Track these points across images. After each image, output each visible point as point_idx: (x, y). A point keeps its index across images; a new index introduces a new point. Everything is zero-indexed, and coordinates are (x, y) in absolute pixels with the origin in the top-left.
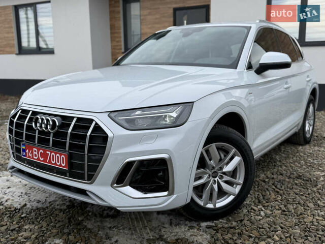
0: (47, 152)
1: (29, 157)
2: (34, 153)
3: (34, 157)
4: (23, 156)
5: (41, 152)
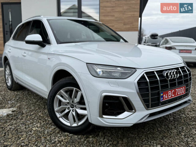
1: (166, 98)
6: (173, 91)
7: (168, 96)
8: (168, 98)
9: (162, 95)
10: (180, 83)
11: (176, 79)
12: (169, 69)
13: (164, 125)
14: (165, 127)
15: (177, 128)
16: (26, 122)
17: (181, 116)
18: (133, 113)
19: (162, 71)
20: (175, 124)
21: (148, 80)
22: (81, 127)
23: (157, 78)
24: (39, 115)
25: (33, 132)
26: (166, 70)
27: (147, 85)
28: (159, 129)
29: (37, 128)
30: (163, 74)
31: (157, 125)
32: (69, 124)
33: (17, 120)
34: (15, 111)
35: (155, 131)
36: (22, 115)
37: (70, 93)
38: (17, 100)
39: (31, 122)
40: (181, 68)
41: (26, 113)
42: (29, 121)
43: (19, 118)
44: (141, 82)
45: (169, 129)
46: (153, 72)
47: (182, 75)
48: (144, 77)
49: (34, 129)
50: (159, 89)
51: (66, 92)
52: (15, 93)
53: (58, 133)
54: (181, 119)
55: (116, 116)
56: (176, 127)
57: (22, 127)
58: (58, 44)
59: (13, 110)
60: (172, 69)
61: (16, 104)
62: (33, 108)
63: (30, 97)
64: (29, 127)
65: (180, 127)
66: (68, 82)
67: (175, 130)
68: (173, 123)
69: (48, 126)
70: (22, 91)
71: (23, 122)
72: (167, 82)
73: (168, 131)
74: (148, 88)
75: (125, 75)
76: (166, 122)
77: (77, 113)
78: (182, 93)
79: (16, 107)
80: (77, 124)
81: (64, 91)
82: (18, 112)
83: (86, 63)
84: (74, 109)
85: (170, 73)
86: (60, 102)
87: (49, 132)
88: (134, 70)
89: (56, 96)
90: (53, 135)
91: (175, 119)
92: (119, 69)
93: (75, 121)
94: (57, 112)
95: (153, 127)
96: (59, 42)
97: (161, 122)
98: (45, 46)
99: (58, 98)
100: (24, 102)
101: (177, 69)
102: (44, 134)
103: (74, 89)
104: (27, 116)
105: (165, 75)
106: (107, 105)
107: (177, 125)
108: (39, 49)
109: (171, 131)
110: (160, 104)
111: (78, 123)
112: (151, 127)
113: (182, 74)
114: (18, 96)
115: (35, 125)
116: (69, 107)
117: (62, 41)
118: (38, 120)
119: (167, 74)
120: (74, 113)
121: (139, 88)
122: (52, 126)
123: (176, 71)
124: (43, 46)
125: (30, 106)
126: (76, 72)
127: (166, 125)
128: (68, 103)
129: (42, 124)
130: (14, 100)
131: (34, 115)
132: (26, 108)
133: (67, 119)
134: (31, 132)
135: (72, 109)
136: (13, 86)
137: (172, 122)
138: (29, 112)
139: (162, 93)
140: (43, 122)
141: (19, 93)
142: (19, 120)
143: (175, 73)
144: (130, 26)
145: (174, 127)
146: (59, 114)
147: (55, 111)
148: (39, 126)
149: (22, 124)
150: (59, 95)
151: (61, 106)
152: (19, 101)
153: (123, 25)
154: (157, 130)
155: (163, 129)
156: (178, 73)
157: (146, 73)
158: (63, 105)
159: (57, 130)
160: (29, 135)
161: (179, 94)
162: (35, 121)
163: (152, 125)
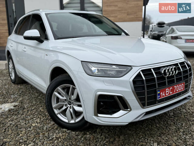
0: (175, 87)
1: (163, 96)
2: (167, 92)
3: (167, 94)
4: (158, 98)
5: (171, 89)
6: (171, 88)
7: (165, 93)
8: (165, 95)
9: (159, 92)
10: (179, 80)
11: (175, 76)
12: (167, 66)
13: (163, 121)
14: (164, 123)
15: (176, 125)
16: (27, 118)
17: (181, 111)
18: (128, 112)
19: (159, 68)
20: (174, 120)
21: (144, 78)
22: (78, 124)
23: (154, 76)
24: (40, 110)
25: (32, 128)
26: (164, 67)
27: (143, 84)
28: (158, 125)
29: (36, 124)
30: (161, 71)
31: (156, 121)
32: (66, 121)
33: (18, 116)
34: (17, 106)
35: (153, 127)
36: (23, 110)
37: (67, 90)
38: (20, 94)
39: (31, 117)
40: (181, 63)
41: (28, 108)
42: (29, 116)
43: (20, 114)
44: (137, 81)
45: (168, 125)
46: (150, 70)
47: (181, 72)
48: (140, 75)
49: (34, 125)
50: (156, 87)
51: (63, 89)
52: (19, 86)
53: (57, 129)
54: (181, 114)
55: (111, 115)
56: (176, 123)
57: (22, 123)
58: (55, 40)
59: (15, 104)
60: (170, 65)
61: (19, 99)
62: (34, 103)
63: (32, 91)
64: (29, 123)
65: (179, 123)
66: (65, 79)
67: (174, 126)
68: (172, 119)
69: (47, 121)
70: (25, 85)
71: (23, 117)
72: (165, 79)
73: (166, 127)
74: (144, 86)
75: (120, 73)
76: (165, 117)
77: (74, 110)
78: (181, 90)
79: (18, 101)
80: (75, 121)
81: (61, 89)
82: (19, 107)
83: (81, 61)
84: (71, 106)
85: (168, 70)
86: (58, 99)
87: (48, 128)
88: (130, 68)
89: (54, 93)
90: (51, 131)
91: (175, 114)
92: (114, 67)
93: (72, 118)
94: (56, 108)
95: (152, 123)
96: (56, 38)
97: (161, 117)
98: (43, 41)
99: (55, 95)
100: (26, 97)
101: (176, 65)
102: (43, 130)
103: (70, 86)
104: (28, 111)
105: (163, 72)
106: (101, 103)
107: (177, 120)
108: (38, 44)
109: (169, 127)
110: (157, 102)
111: (76, 119)
112: (150, 123)
113: (182, 70)
114: (21, 90)
115: (35, 121)
116: (66, 104)
117: (60, 37)
118: (38, 115)
119: (165, 71)
120: (71, 110)
121: (134, 87)
122: (51, 122)
123: (175, 67)
124: (41, 42)
125: (32, 101)
126: (71, 71)
127: (165, 121)
128: (66, 100)
129: (42, 119)
130: (17, 94)
131: (35, 110)
132: (28, 102)
133: (65, 115)
134: (31, 128)
135: (70, 106)
136: (16, 80)
137: (171, 117)
138: (30, 107)
139: (160, 91)
140: (43, 117)
141: (22, 87)
142: (19, 116)
143: (173, 69)
144: (133, 17)
145: (173, 122)
146: (57, 111)
147: (53, 108)
148: (38, 121)
149: (22, 119)
150: (57, 92)
151: (58, 102)
152: (22, 96)
153: (126, 15)
154: (155, 126)
155: (162, 125)
156: (177, 69)
157: (142, 71)
158: (61, 102)
159: (56, 126)
160: (28, 131)
161: (177, 91)
162: (35, 116)
163: (151, 120)
